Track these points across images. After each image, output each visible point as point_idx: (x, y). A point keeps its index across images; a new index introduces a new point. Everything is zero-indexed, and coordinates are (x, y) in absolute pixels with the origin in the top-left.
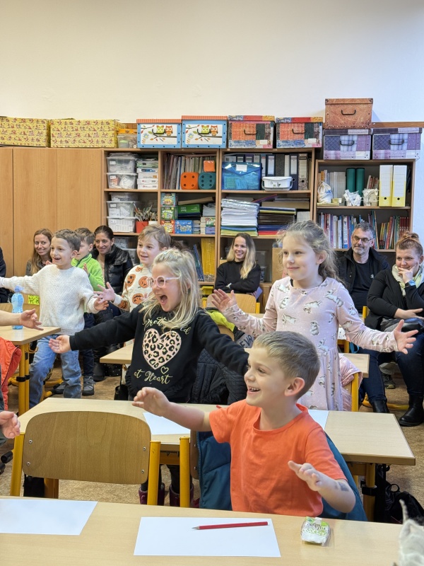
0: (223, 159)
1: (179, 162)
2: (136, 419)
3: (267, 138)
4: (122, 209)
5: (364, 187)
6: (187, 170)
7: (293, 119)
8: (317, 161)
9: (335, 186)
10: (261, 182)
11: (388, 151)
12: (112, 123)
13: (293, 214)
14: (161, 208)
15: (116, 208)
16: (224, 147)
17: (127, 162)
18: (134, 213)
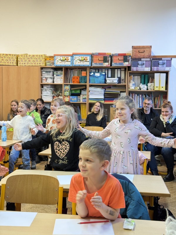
0: (90, 71)
1: (71, 72)
2: (53, 177)
3: (108, 62)
4: (48, 91)
5: (148, 82)
6: (75, 75)
7: (119, 54)
8: (129, 72)
9: (136, 82)
10: (105, 80)
11: (158, 67)
12: (43, 56)
13: (119, 94)
14: (64, 91)
15: (45, 91)
16: (90, 66)
17: (50, 72)
18: (53, 93)
